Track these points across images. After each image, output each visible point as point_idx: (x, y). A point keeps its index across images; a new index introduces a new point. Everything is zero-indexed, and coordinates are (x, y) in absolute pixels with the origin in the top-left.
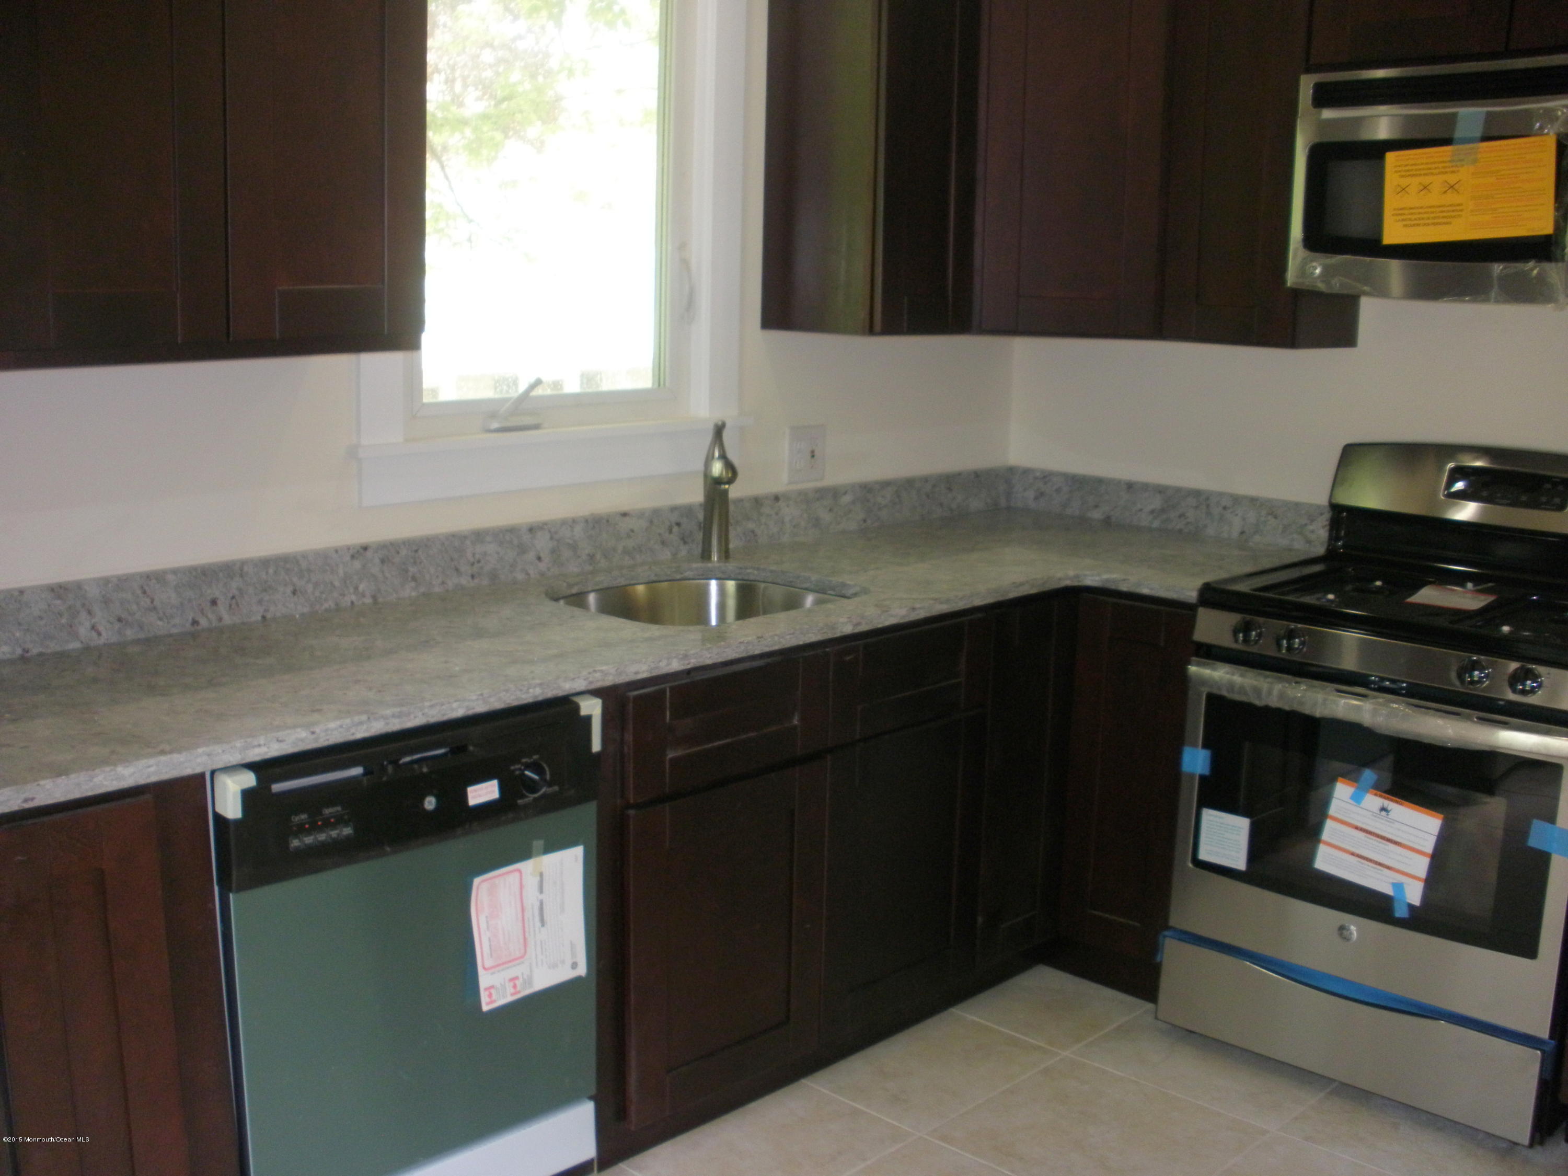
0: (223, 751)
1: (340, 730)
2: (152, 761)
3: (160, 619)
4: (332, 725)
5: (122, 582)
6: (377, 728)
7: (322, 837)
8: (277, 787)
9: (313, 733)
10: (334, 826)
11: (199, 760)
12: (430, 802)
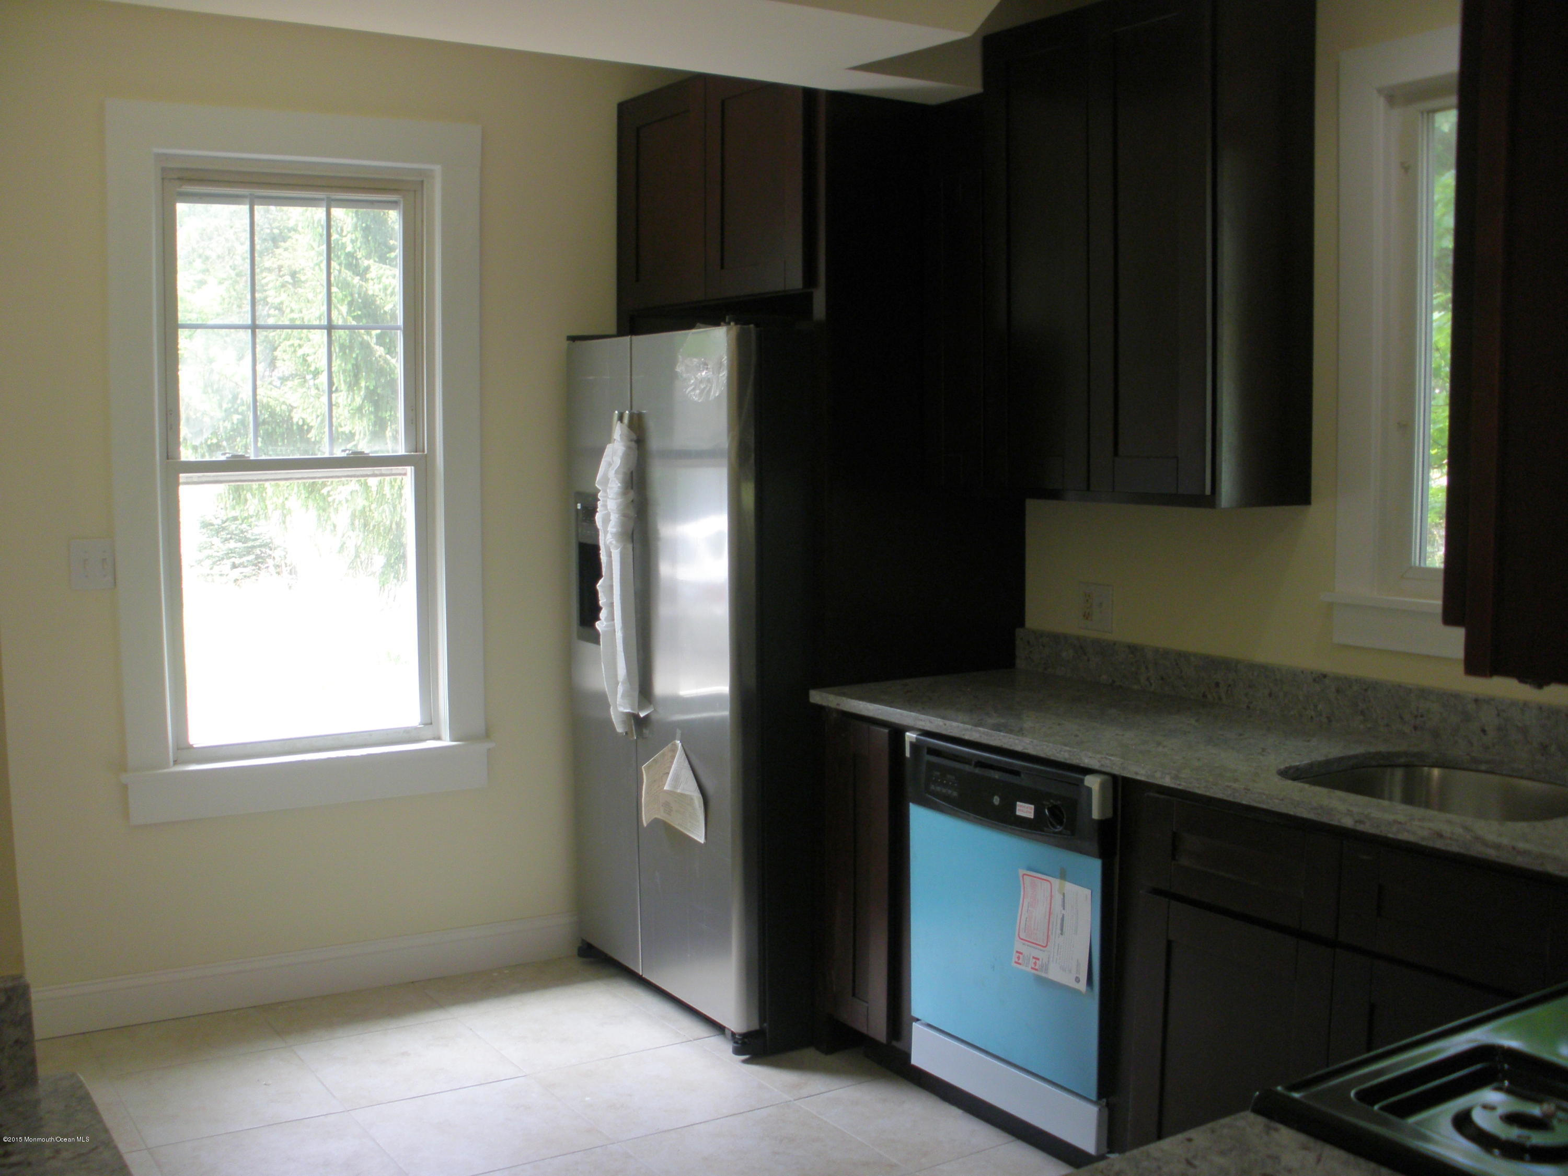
3: (1185, 686)
7: (944, 791)
10: (949, 787)
12: (996, 799)
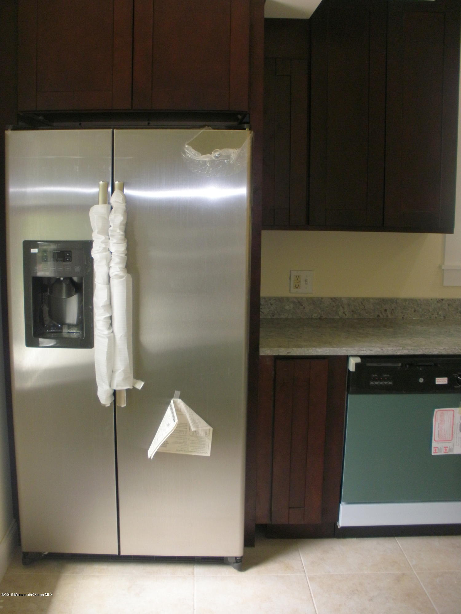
0: (351, 350)
1: (392, 350)
2: (328, 349)
3: (367, 313)
4: (389, 349)
5: (355, 299)
6: (405, 352)
7: (381, 383)
8: (368, 365)
9: (382, 350)
10: (385, 381)
11: (343, 351)
12: (421, 380)
